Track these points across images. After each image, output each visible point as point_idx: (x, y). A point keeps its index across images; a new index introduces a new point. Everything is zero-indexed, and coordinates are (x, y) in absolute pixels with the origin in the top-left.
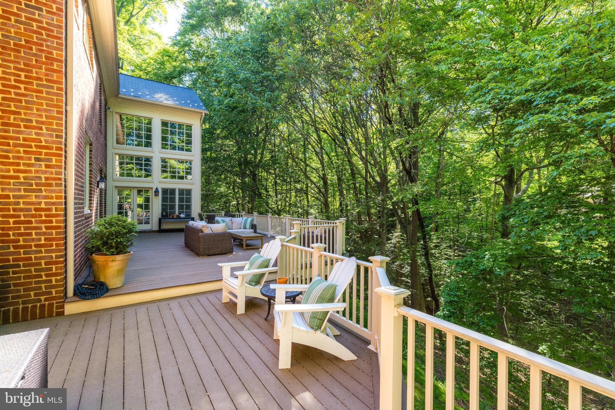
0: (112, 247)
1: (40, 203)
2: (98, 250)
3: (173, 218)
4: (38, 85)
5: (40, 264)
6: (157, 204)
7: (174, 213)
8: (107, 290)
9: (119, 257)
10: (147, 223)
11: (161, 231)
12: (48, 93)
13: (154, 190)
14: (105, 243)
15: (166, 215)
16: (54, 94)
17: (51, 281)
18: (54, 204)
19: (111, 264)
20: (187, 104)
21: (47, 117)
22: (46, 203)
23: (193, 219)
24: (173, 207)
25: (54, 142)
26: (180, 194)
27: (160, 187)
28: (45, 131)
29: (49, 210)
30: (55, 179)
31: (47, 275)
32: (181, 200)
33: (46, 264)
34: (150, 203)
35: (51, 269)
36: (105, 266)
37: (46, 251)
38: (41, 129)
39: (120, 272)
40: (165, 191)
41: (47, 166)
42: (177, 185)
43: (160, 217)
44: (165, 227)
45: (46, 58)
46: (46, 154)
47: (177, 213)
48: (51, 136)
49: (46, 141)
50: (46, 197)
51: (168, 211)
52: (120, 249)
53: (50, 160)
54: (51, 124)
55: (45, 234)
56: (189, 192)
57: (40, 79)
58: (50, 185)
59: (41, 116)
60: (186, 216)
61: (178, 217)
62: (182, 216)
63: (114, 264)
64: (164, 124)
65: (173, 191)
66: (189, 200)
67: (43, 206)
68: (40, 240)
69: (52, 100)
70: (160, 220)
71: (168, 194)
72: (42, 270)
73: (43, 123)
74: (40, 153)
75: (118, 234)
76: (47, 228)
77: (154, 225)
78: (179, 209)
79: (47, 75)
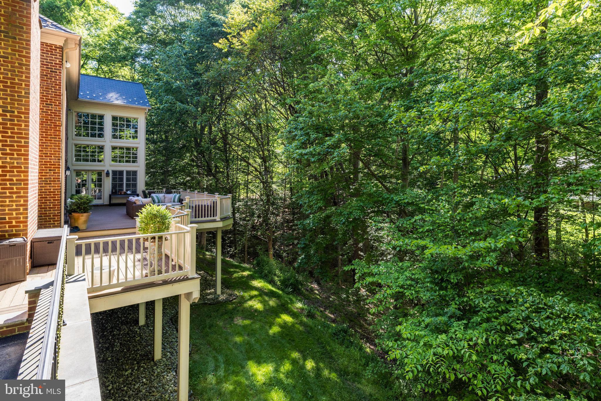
0: (81, 209)
1: (51, 189)
2: (75, 211)
3: (121, 194)
4: (50, 138)
5: (50, 216)
6: (108, 183)
7: (122, 190)
8: (79, 230)
9: (85, 214)
10: (100, 198)
11: (111, 205)
12: (54, 141)
13: (105, 172)
14: (78, 208)
15: (116, 191)
16: (57, 141)
17: (55, 224)
18: (56, 189)
19: (81, 217)
20: (133, 102)
21: (54, 151)
22: (53, 189)
23: (138, 195)
24: (121, 185)
25: (57, 162)
26: (127, 175)
27: (111, 169)
28: (53, 158)
29: (55, 192)
30: (57, 178)
31: (53, 221)
32: (128, 180)
33: (53, 216)
34: (102, 183)
35: (55, 218)
36: (78, 218)
37: (53, 210)
38: (51, 157)
39: (86, 222)
40: (114, 172)
41: (54, 173)
42: (125, 167)
43: (111, 193)
44: (114, 201)
45: (54, 125)
46: (54, 168)
47: (125, 190)
48: (56, 159)
49: (54, 162)
50: (53, 187)
51: (118, 188)
52: (85, 211)
53: (55, 170)
54: (56, 154)
55: (52, 203)
56: (135, 173)
57: (51, 135)
58: (55, 181)
59: (51, 151)
60: (132, 192)
61: (125, 194)
62: (129, 192)
63: (82, 217)
64: (114, 118)
65: (121, 173)
66: (135, 179)
67: (52, 190)
68: (50, 205)
69: (56, 144)
70: (110, 196)
71: (117, 175)
72: (51, 219)
73: (52, 154)
74: (51, 167)
75: (85, 203)
76: (53, 200)
77: (105, 200)
78: (127, 187)
79: (54, 133)
